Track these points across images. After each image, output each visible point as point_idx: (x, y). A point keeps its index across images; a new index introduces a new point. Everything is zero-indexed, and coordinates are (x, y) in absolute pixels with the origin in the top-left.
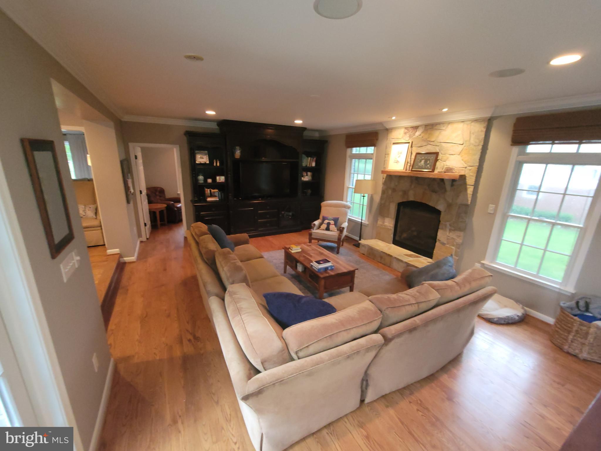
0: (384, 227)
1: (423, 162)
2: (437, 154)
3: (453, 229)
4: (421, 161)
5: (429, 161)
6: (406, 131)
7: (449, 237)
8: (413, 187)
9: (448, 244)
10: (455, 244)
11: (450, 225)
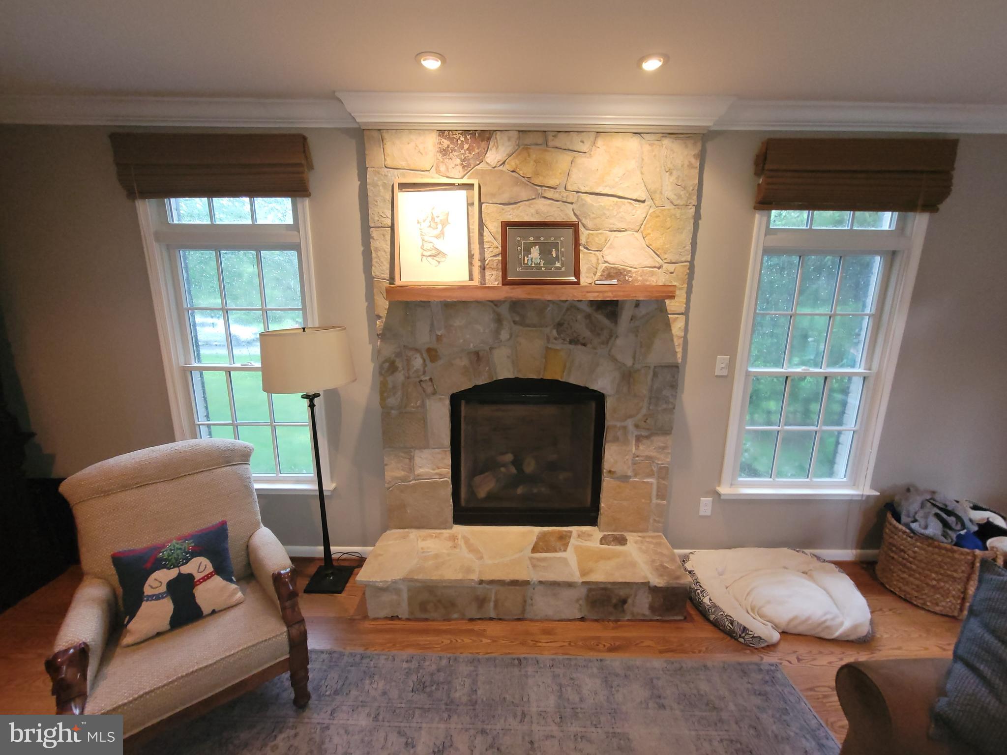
0: (414, 482)
1: (535, 252)
2: (574, 227)
3: (644, 433)
4: (528, 251)
5: (557, 250)
6: (446, 143)
7: (638, 456)
8: (504, 335)
9: (636, 475)
10: (655, 469)
11: (637, 426)
